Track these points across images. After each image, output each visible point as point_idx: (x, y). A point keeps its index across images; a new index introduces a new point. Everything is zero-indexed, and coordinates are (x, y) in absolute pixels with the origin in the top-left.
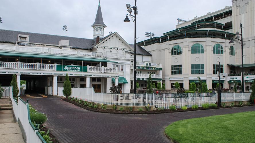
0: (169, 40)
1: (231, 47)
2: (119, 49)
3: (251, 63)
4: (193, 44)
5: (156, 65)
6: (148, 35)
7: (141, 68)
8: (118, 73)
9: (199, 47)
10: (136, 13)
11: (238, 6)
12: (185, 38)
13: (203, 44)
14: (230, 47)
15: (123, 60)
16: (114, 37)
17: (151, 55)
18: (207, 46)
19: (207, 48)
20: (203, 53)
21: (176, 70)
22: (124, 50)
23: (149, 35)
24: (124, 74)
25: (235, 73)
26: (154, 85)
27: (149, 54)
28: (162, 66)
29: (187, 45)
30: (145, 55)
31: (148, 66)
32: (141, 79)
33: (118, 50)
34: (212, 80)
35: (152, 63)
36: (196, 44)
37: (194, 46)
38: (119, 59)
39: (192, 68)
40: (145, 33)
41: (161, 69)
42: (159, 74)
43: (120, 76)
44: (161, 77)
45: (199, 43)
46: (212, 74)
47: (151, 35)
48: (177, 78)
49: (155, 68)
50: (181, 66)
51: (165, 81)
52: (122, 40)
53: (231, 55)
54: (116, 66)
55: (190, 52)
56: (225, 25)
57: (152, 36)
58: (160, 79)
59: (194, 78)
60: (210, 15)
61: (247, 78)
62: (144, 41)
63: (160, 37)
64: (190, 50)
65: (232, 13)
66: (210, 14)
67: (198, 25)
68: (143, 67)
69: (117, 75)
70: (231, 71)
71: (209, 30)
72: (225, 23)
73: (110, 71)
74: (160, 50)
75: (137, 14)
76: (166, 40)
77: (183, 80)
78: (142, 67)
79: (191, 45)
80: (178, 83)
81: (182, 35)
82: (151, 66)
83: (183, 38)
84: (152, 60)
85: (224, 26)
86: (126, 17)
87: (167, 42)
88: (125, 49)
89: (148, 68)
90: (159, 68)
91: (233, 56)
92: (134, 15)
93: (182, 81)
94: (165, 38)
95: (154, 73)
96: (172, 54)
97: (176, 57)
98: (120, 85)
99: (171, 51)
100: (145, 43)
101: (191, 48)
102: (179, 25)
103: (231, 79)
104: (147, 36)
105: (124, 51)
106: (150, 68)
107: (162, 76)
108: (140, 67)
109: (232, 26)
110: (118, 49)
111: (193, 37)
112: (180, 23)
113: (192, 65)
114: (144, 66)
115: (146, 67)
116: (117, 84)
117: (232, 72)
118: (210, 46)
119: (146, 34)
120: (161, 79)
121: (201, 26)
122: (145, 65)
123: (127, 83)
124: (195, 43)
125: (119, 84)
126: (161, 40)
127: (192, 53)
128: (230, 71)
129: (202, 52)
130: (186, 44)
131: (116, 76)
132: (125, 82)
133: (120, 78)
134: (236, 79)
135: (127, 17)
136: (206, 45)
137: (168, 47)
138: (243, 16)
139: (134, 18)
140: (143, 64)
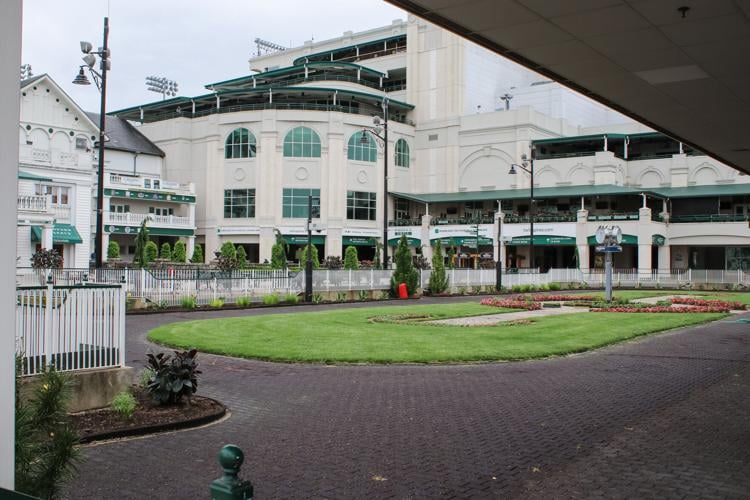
0: (221, 112)
1: (399, 141)
2: (55, 130)
3: (449, 191)
4: (291, 127)
5: (178, 186)
6: (155, 85)
7: (128, 194)
8: (53, 211)
9: (307, 138)
10: (105, 67)
11: (422, 27)
12: (268, 108)
13: (320, 130)
14: (396, 141)
15: (70, 170)
16: (41, 91)
17: (162, 155)
18: (331, 136)
19: (331, 141)
20: (320, 156)
21: (239, 204)
22: (72, 134)
23: (161, 87)
24: (70, 214)
25: (408, 217)
26: (166, 248)
27: (155, 151)
28: (197, 191)
29: (274, 129)
30: (142, 153)
31: (152, 188)
32: (128, 231)
33: (51, 135)
34: (344, 237)
35: (165, 179)
36: (299, 129)
37: (295, 134)
38: (57, 169)
39: (286, 201)
40: (148, 78)
41: (192, 199)
42: (185, 216)
43: (58, 222)
44: (191, 226)
45: (307, 125)
46: (341, 220)
47: (167, 88)
48: (240, 227)
49: (172, 196)
50: (253, 192)
51: (204, 236)
52: (68, 104)
53: (399, 165)
54: (45, 190)
55: (282, 150)
56: (387, 76)
57: (171, 89)
58: (190, 232)
59: (291, 229)
60: (349, 40)
61: (437, 231)
62: (142, 107)
63: (194, 99)
64: (282, 144)
65: (405, 43)
66: (352, 38)
67: (309, 69)
68: (135, 193)
69: (51, 219)
70: (398, 211)
71: (339, 90)
72: (389, 72)
73: (27, 207)
74: (191, 140)
75: (109, 69)
76: (211, 110)
77: (258, 235)
78: (131, 192)
79: (285, 129)
80: (230, 244)
81: (261, 97)
82: (161, 190)
83: (262, 109)
84: (165, 171)
85: (384, 79)
86: (78, 73)
87: (212, 118)
88: (76, 133)
89: (151, 194)
90: (186, 197)
91: (406, 169)
92: (101, 72)
93: (256, 238)
94: (209, 102)
95: (171, 212)
96: (229, 155)
97: (239, 165)
98: (58, 248)
99: (224, 145)
100: (145, 113)
101: (285, 140)
102: (259, 58)
103: (396, 234)
104: (153, 90)
105: (72, 138)
106: (159, 194)
107: (196, 221)
108: (124, 191)
109: (405, 82)
110: (51, 131)
111: (292, 108)
112: (263, 52)
113: (286, 192)
114: (138, 188)
115: (145, 193)
116: (48, 245)
117: (400, 214)
118: (341, 137)
119: (150, 81)
120: (192, 231)
121: (317, 75)
122: (139, 184)
123: (80, 242)
124: (297, 125)
125: (55, 246)
126: (197, 109)
127: (287, 153)
128: (395, 212)
129: (317, 154)
130: (269, 125)
131: (47, 222)
132: (74, 238)
133: (58, 226)
134: (410, 233)
135: (82, 72)
136: (329, 134)
137: (215, 133)
138: (433, 54)
139: (100, 80)
140: (135, 183)
